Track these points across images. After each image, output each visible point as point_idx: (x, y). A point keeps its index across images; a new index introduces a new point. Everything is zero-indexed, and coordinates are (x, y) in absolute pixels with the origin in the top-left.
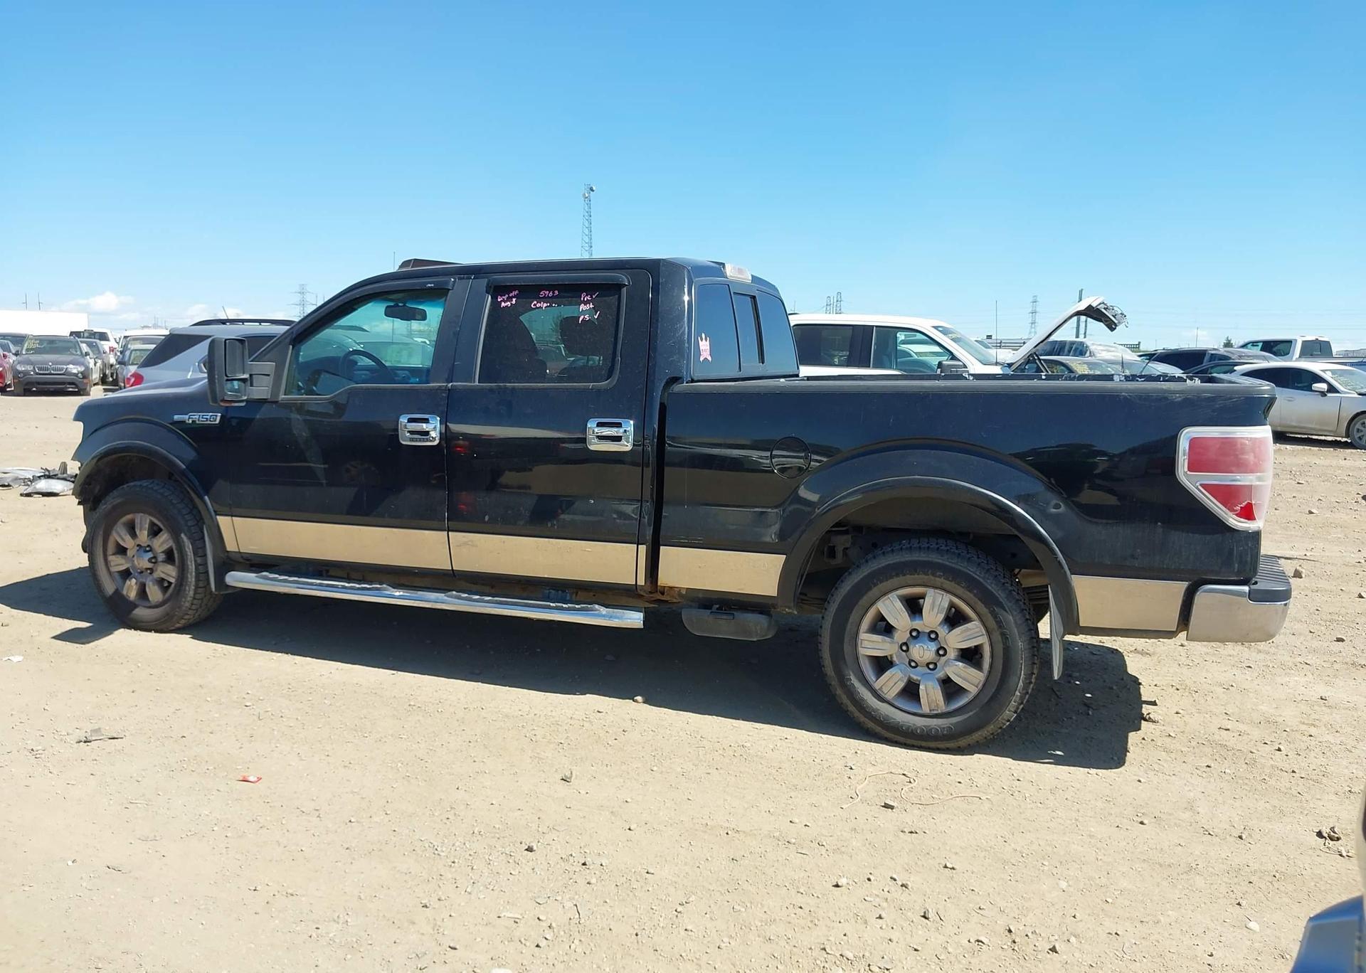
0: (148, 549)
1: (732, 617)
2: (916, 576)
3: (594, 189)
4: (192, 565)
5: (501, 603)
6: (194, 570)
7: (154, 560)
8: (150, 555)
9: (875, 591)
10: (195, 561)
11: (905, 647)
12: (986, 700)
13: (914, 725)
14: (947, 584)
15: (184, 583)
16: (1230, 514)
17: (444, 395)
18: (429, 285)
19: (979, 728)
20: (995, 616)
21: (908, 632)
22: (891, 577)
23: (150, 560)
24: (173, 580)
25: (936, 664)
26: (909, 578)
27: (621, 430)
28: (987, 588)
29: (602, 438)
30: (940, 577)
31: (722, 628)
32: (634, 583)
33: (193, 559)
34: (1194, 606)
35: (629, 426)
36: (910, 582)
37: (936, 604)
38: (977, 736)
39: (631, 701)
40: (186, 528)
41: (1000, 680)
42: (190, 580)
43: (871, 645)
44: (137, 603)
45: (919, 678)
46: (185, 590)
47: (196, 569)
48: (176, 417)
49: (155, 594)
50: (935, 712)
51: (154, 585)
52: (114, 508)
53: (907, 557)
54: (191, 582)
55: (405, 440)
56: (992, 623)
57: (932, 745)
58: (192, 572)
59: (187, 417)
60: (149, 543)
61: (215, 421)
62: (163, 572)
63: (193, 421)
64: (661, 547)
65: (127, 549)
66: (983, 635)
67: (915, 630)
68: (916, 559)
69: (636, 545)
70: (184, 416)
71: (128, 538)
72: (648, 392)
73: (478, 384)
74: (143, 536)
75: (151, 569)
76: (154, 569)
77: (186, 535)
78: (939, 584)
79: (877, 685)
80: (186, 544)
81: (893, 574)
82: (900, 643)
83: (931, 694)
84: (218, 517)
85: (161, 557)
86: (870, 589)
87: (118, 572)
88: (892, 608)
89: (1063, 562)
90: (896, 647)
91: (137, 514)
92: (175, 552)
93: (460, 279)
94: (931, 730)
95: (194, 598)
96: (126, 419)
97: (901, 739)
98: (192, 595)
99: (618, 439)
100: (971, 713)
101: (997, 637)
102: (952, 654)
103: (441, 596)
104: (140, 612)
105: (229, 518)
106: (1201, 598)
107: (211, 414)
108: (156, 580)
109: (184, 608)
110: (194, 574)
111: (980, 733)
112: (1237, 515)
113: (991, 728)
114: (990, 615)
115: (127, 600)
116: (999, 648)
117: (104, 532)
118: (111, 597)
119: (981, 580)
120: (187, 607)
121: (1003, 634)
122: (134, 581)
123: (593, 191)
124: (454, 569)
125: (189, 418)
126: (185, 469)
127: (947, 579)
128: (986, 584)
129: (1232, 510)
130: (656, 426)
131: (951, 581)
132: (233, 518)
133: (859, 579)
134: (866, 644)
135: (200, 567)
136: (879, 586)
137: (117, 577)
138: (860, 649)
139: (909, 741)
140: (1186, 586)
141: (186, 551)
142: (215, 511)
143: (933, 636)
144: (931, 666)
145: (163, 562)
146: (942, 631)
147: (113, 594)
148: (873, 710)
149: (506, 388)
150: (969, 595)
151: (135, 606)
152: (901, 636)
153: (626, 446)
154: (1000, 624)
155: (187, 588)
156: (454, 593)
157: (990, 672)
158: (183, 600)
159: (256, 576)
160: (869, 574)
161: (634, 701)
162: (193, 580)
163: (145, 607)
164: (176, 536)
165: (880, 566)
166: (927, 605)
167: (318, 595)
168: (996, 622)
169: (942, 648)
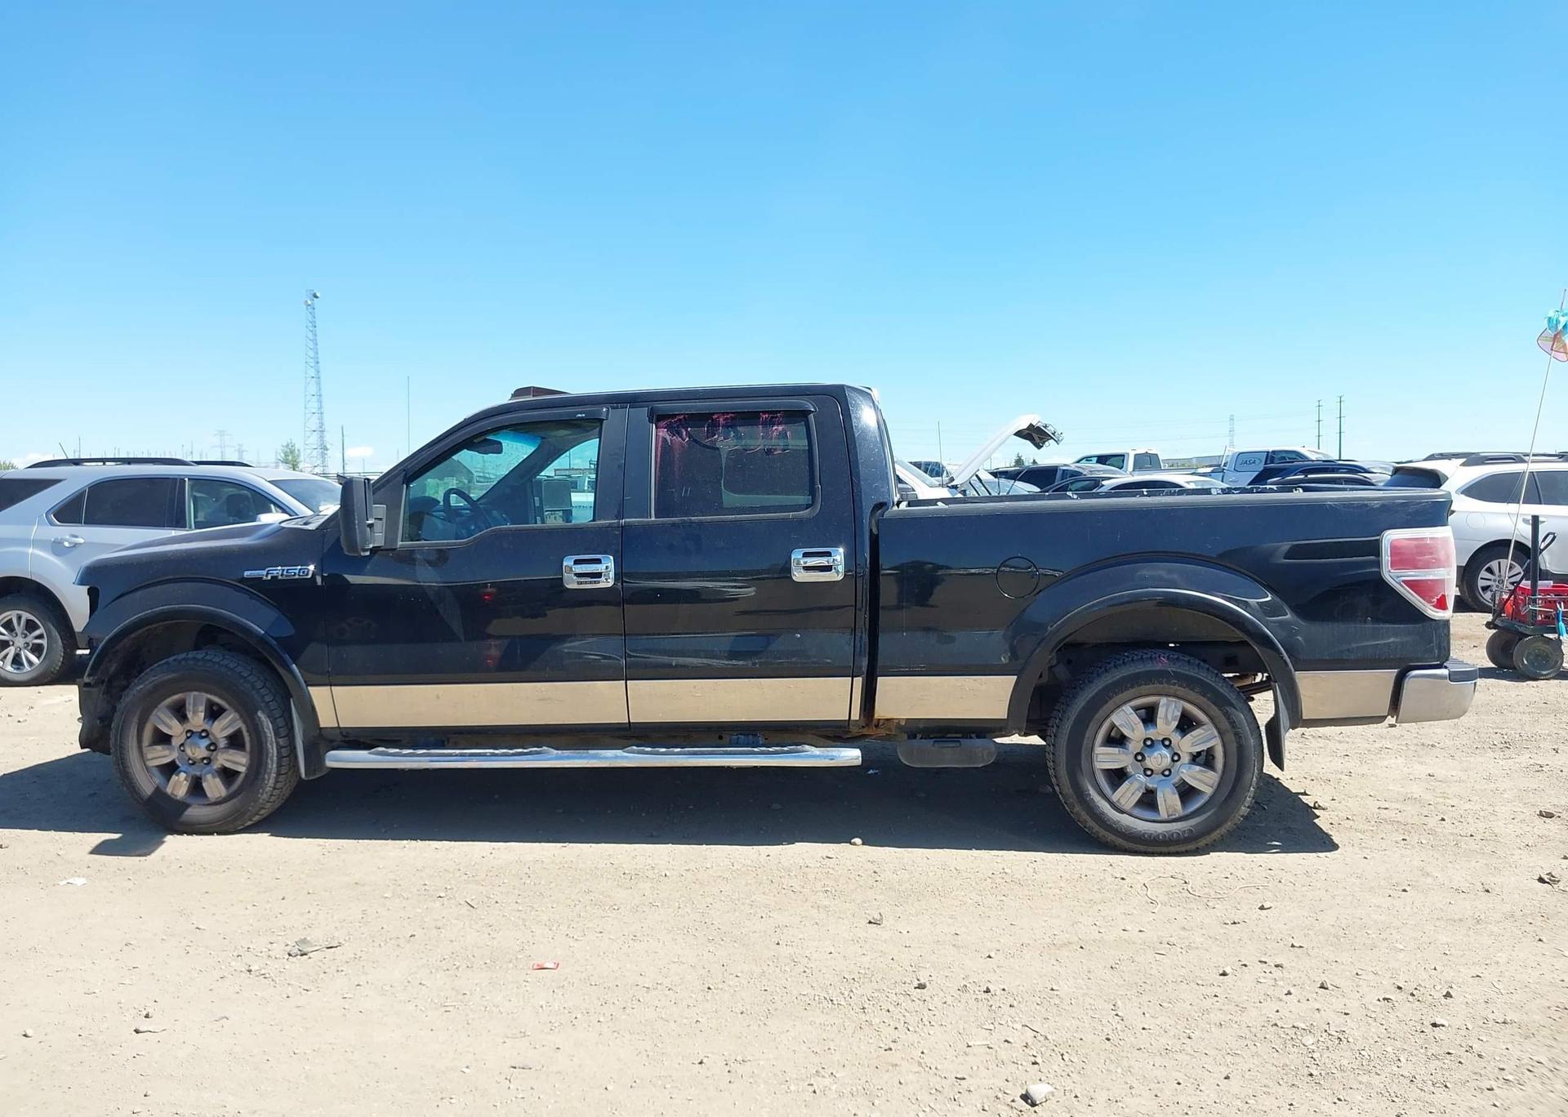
0: (204, 734)
1: (958, 744)
2: (1151, 686)
3: (318, 295)
4: (273, 749)
5: (695, 753)
6: (275, 754)
7: (213, 747)
8: (206, 742)
9: (1110, 704)
10: (277, 743)
11: (1140, 757)
12: (1223, 799)
13: (1156, 832)
14: (1181, 691)
15: (262, 771)
16: (1429, 605)
17: (617, 533)
18: (580, 415)
19: (1218, 826)
20: (1227, 716)
21: (1142, 742)
22: (1127, 689)
23: (208, 748)
24: (242, 769)
25: (1170, 770)
26: (1145, 688)
27: (830, 559)
28: (1219, 692)
29: (807, 569)
30: (1174, 684)
31: (947, 757)
32: (847, 718)
33: (274, 740)
34: (1404, 691)
35: (839, 555)
36: (1144, 693)
37: (1169, 711)
38: (1216, 835)
39: (848, 844)
40: (263, 705)
41: (1235, 779)
42: (270, 767)
43: (1106, 758)
44: (188, 801)
45: (1155, 786)
46: (264, 779)
47: (278, 753)
48: (247, 574)
49: (214, 787)
50: (1174, 817)
51: (214, 777)
52: (156, 688)
53: (1140, 668)
54: (271, 769)
55: (571, 583)
56: (1225, 724)
57: (1173, 849)
58: (273, 756)
59: (265, 572)
60: (207, 727)
61: (307, 575)
62: (227, 760)
63: (272, 577)
64: (879, 678)
65: (171, 736)
66: (1215, 737)
67: (1149, 739)
68: (1149, 669)
69: (850, 678)
70: (260, 572)
71: (175, 723)
72: (856, 518)
73: (653, 519)
74: (197, 719)
75: (208, 758)
76: (212, 758)
77: (264, 712)
78: (1172, 691)
79: (1115, 797)
80: (265, 723)
81: (1129, 685)
82: (1135, 753)
83: (1168, 800)
84: (310, 688)
85: (222, 743)
86: (1106, 702)
87: (157, 766)
88: (1126, 718)
89: (1288, 660)
90: (1132, 757)
91: (189, 693)
92: (246, 734)
93: (613, 408)
94: (1172, 835)
95: (274, 788)
96: (167, 580)
97: (1142, 848)
98: (272, 785)
99: (828, 568)
100: (1209, 814)
101: (1230, 737)
102: (1186, 759)
103: (619, 752)
104: (196, 812)
105: (329, 687)
106: (1409, 685)
107: (299, 567)
108: (216, 771)
109: (261, 801)
110: (275, 758)
111: (1218, 831)
112: (1433, 606)
113: (1229, 825)
114: (1223, 717)
115: (172, 799)
116: (1233, 747)
117: (139, 720)
118: (150, 797)
119: (1213, 684)
120: (263, 800)
121: (1236, 734)
122: (183, 775)
123: (316, 297)
124: (631, 721)
125: (268, 574)
126: (263, 635)
127: (1181, 686)
128: (1217, 687)
129: (1430, 602)
130: (867, 555)
131: (1185, 688)
132: (333, 688)
133: (1093, 693)
134: (1100, 758)
135: (283, 750)
136: (1113, 700)
137: (156, 772)
138: (1096, 763)
139: (1150, 849)
140: (1395, 674)
141: (265, 732)
142: (305, 682)
143: (1166, 743)
144: (1167, 773)
145: (225, 748)
146: (1176, 738)
147: (153, 794)
148: (1114, 823)
149: (692, 522)
150: (1202, 700)
151: (187, 806)
152: (1134, 746)
153: (836, 576)
154: (1233, 724)
155: (266, 776)
156: (635, 748)
157: (1224, 772)
158: (261, 791)
159: (369, 753)
160: (1103, 689)
161: (851, 843)
162: (275, 766)
163: (204, 805)
164: (248, 714)
165: (1115, 679)
166: (1161, 712)
167: (460, 767)
168: (1230, 723)
169: (1176, 754)
